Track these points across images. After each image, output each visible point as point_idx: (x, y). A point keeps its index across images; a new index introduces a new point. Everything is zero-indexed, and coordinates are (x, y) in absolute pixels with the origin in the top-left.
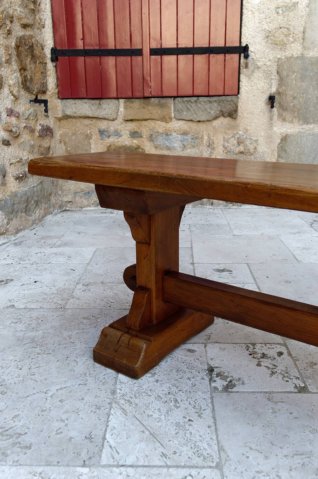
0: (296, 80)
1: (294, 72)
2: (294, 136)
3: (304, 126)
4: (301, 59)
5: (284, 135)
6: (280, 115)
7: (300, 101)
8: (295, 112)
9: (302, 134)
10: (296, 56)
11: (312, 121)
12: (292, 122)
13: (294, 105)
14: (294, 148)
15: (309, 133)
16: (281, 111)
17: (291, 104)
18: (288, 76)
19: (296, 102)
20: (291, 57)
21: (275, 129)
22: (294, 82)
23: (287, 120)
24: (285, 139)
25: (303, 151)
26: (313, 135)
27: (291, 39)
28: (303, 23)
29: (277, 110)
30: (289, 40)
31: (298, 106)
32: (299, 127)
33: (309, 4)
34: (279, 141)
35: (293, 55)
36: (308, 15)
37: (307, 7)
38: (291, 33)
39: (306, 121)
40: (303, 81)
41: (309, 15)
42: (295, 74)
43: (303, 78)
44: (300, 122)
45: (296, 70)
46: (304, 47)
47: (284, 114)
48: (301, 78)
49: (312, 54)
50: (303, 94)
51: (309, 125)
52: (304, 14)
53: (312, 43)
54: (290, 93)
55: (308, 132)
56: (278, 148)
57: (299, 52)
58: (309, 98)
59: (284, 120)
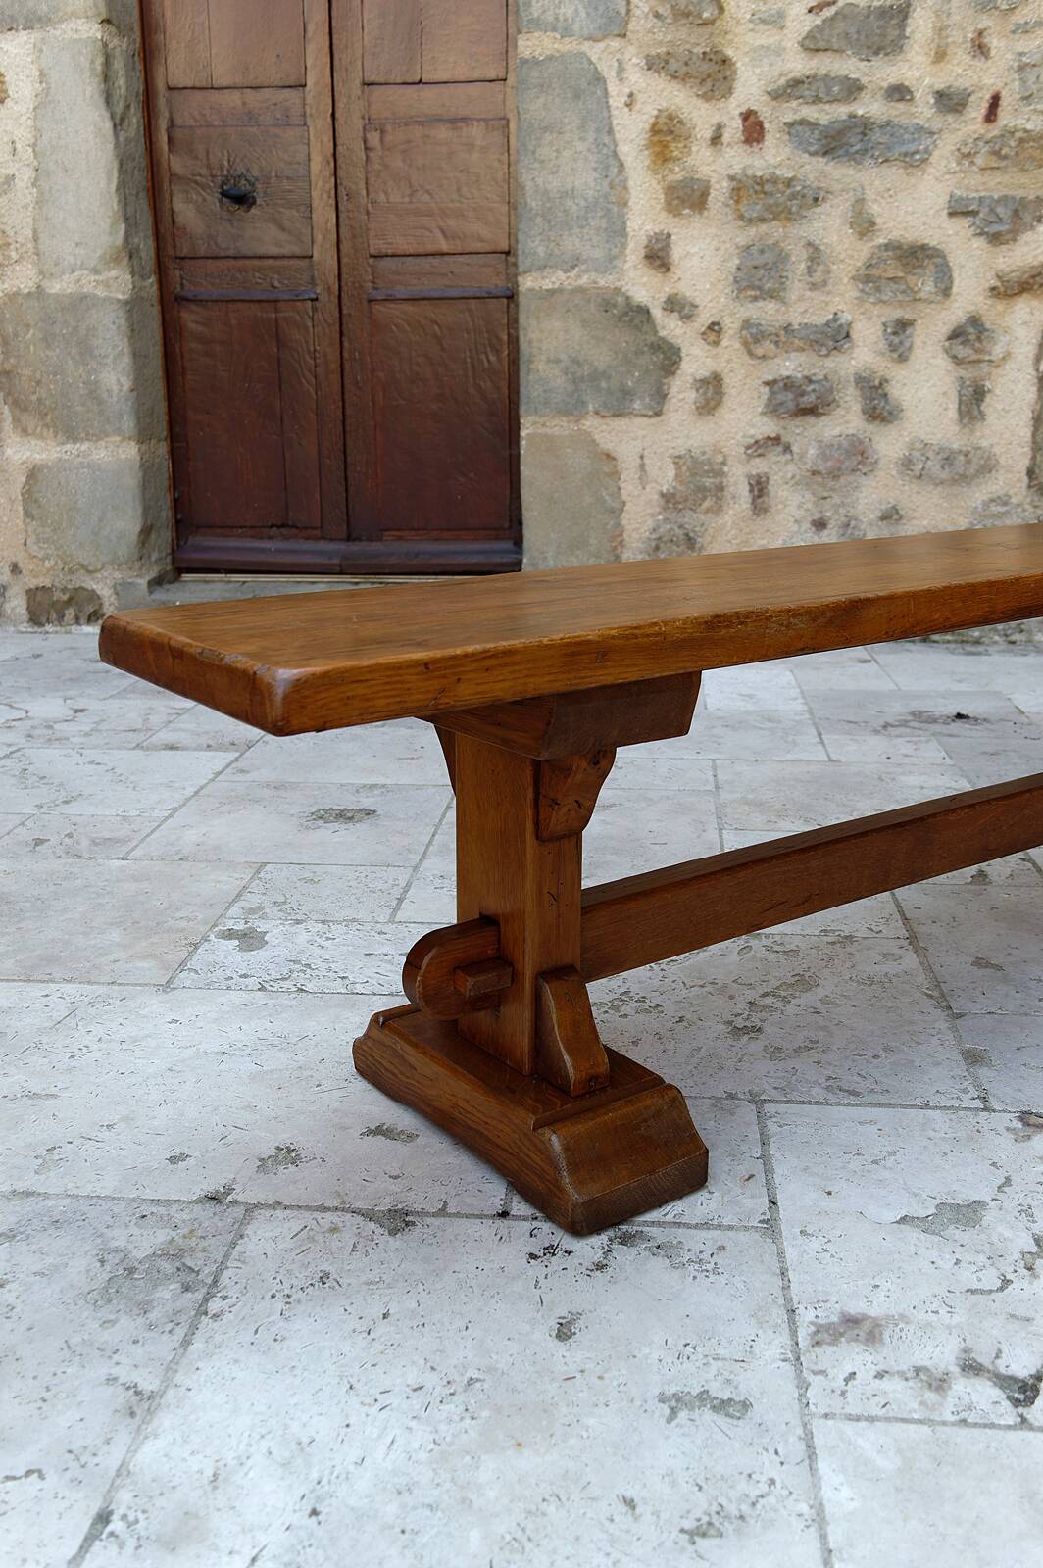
0: (35, 345)
1: (28, 326)
2: (48, 467)
3: (68, 447)
4: (38, 299)
5: (31, 467)
6: (16, 421)
7: (50, 390)
8: (46, 414)
9: (67, 465)
10: (27, 291)
11: (83, 435)
12: (41, 437)
13: (40, 400)
14: (54, 494)
15: (81, 463)
16: (17, 412)
17: (34, 398)
18: (16, 335)
19: (42, 392)
20: (17, 294)
21: (9, 451)
22: (32, 348)
23: (30, 431)
24: (34, 474)
25: (76, 502)
26: (89, 466)
27: (13, 255)
28: (30, 220)
29: (11, 410)
30: (9, 257)
31: (47, 402)
32: (58, 449)
33: (36, 180)
34: (24, 479)
35: (19, 288)
36: (37, 203)
37: (34, 185)
38: (10, 241)
39: (71, 435)
40: (48, 346)
41: (40, 203)
42: (32, 332)
43: (48, 340)
44: (59, 436)
45: (32, 323)
46: (41, 273)
47: (23, 419)
48: (45, 339)
49: (58, 287)
50: (55, 374)
51: (78, 445)
52: (28, 200)
53: (56, 264)
54: (27, 372)
55: (80, 459)
56: (22, 495)
57: (31, 284)
58: (70, 385)
59: (25, 432)
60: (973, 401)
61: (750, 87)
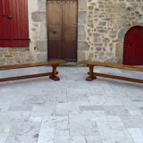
10: (39, 41)
12: (39, 52)
21: (36, 53)
60: (111, 49)
61: (95, 27)
